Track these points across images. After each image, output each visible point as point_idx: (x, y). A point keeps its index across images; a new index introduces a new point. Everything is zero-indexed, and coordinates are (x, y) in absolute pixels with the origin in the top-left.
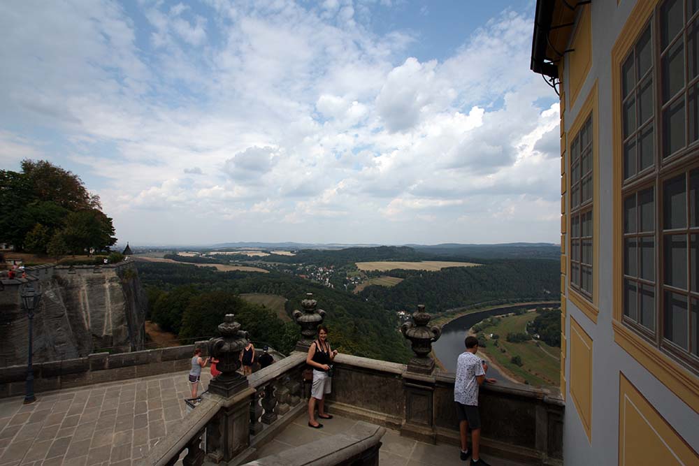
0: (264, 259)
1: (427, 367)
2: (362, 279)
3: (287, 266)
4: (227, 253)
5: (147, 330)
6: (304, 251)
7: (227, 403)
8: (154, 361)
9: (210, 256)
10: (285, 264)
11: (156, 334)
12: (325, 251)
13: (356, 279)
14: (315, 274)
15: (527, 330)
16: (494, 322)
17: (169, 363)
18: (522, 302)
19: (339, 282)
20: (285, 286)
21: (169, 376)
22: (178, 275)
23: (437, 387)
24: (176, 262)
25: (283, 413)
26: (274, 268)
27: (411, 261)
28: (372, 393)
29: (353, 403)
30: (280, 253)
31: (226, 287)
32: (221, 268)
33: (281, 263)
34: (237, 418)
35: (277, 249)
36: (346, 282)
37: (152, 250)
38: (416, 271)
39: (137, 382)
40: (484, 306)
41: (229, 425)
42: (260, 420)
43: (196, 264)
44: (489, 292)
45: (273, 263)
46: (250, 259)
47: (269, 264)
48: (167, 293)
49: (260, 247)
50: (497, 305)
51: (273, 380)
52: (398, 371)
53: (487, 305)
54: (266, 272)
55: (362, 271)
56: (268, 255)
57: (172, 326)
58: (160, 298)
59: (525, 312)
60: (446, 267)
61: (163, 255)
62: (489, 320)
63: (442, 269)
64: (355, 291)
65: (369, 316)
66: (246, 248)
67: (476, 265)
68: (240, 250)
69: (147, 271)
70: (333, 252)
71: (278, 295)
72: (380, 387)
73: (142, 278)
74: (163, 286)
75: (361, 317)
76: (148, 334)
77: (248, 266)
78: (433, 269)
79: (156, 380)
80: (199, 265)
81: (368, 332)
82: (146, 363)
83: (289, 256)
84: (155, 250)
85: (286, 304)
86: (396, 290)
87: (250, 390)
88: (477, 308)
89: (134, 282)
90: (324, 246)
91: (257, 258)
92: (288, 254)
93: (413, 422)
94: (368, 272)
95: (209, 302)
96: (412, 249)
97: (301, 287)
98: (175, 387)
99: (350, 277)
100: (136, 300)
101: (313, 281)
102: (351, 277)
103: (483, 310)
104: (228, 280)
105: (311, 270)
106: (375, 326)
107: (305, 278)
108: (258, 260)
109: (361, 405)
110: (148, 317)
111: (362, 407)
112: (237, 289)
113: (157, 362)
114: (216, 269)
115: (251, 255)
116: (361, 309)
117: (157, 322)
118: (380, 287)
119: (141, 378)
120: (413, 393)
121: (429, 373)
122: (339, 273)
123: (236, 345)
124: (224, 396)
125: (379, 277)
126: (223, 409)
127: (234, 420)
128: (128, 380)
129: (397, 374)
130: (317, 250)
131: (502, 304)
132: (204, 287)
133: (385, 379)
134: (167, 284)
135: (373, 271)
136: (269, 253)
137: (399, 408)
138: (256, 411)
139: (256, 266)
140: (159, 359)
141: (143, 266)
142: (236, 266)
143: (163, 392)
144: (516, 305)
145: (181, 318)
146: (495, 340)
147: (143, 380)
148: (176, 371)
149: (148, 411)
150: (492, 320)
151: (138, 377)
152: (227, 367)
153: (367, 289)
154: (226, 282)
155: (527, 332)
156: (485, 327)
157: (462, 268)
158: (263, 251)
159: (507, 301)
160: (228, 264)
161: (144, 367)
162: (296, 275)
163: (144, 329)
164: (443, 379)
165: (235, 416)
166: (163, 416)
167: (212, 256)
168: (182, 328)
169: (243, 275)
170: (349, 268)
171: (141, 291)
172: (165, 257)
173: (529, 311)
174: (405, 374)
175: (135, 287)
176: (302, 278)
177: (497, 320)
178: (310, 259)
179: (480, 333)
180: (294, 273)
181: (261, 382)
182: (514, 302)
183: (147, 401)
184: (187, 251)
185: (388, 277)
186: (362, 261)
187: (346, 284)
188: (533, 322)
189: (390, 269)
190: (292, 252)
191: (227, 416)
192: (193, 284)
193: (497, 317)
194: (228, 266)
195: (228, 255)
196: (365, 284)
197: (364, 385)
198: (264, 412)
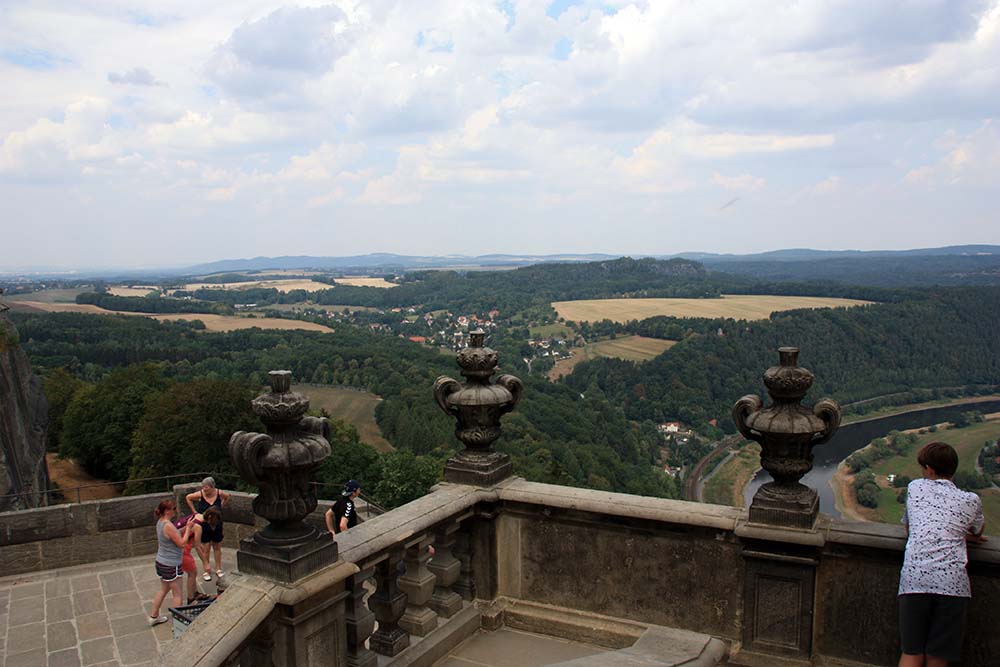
0: (318, 297)
1: (802, 507)
2: (569, 345)
3: (376, 315)
4: (227, 285)
5: (53, 475)
6: (419, 276)
7: (291, 593)
8: (82, 530)
9: (186, 294)
10: (372, 310)
11: (75, 484)
12: (471, 275)
13: (554, 344)
14: (450, 332)
15: (981, 463)
16: (899, 446)
17: (116, 534)
18: (971, 395)
19: (509, 351)
20: (374, 365)
21: (119, 565)
22: (112, 344)
23: (829, 558)
24: (107, 312)
25: (420, 631)
26: (347, 322)
27: (695, 296)
28: (651, 580)
29: (601, 608)
30: (358, 282)
31: (230, 371)
32: (215, 324)
33: (362, 309)
34: (315, 634)
35: (351, 273)
36: (527, 352)
37: (48, 284)
38: (707, 321)
39: (44, 580)
40: (876, 407)
41: (299, 649)
42: (367, 644)
43: (153, 317)
44: (891, 372)
45: (343, 308)
46: (283, 299)
47: (331, 311)
48: (91, 387)
49: (310, 270)
50: (909, 402)
51: (396, 548)
52: (725, 522)
53: (885, 404)
54: (325, 330)
55: (570, 324)
56: (328, 287)
57: (109, 466)
58: (76, 398)
59: (978, 420)
60: (784, 309)
61: (74, 294)
62: (887, 440)
63: (773, 315)
64: (553, 375)
65: (588, 438)
66: (274, 273)
67: (860, 303)
68: (258, 278)
69: (41, 336)
70: (494, 275)
71: (356, 386)
72: (672, 565)
73: (29, 353)
74: (80, 369)
75: (569, 439)
76: (55, 485)
77: (279, 317)
78: (752, 316)
79: (89, 574)
80: (161, 318)
81: (586, 477)
82: (64, 534)
83: (381, 290)
84: (53, 284)
85: (380, 410)
86: (655, 369)
87: (344, 568)
88: (859, 412)
89: (12, 360)
90: (471, 261)
91: (300, 296)
92: (380, 283)
93: (761, 647)
94: (584, 325)
95: (193, 406)
96: (696, 264)
97: (415, 368)
98: (138, 591)
99: (538, 338)
100: (22, 403)
101: (444, 351)
102: (541, 336)
103: (874, 416)
104: (234, 354)
105: (440, 324)
106: (602, 461)
107: (424, 345)
108: (304, 300)
109: (623, 612)
110: (53, 444)
111: (625, 617)
112: (255, 376)
113: (87, 532)
114: (204, 327)
115: (286, 288)
116: (568, 419)
117: (75, 456)
118: (616, 363)
119: (55, 571)
120: (762, 576)
121: (807, 522)
122: (511, 330)
123: (302, 448)
124: (280, 577)
125: (613, 338)
126: (281, 609)
127: (308, 638)
128: (23, 576)
129: (720, 531)
130: (453, 273)
131: (920, 401)
132: (176, 373)
133: (686, 544)
134: (89, 365)
135: (596, 324)
136: (332, 282)
137: (724, 616)
138: (358, 623)
139: (298, 317)
140: (92, 526)
141: (28, 323)
142: (251, 316)
143: (109, 601)
144: (955, 402)
145: (128, 445)
146: (900, 490)
147: (58, 574)
148: (136, 555)
149: (80, 642)
150: (894, 442)
151: (45, 569)
152: (281, 506)
153: (582, 368)
154: (229, 358)
155: (978, 469)
156: (877, 456)
157: (825, 313)
158: (315, 279)
159: (935, 393)
160: (230, 313)
161: (60, 545)
162: (401, 336)
163: (47, 473)
164: (843, 538)
165: (311, 629)
166: (116, 654)
167: (191, 294)
168: (132, 469)
169: (268, 340)
170: (536, 317)
171: (31, 382)
172: (81, 300)
173: (987, 416)
174: (742, 529)
175: (15, 370)
176: (417, 345)
177: (905, 441)
178: (436, 295)
179: (864, 473)
180: (397, 333)
181: (366, 550)
182: (951, 396)
183: (73, 622)
184: (131, 283)
185: (637, 338)
186: (570, 299)
187: (530, 357)
188: (995, 444)
189: (640, 318)
190: (389, 278)
191: (291, 627)
192: (151, 364)
193: (907, 432)
194: (230, 318)
195: (230, 292)
196: (579, 355)
197: (629, 561)
198: (376, 627)
